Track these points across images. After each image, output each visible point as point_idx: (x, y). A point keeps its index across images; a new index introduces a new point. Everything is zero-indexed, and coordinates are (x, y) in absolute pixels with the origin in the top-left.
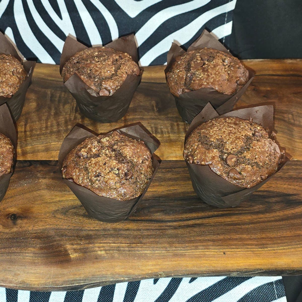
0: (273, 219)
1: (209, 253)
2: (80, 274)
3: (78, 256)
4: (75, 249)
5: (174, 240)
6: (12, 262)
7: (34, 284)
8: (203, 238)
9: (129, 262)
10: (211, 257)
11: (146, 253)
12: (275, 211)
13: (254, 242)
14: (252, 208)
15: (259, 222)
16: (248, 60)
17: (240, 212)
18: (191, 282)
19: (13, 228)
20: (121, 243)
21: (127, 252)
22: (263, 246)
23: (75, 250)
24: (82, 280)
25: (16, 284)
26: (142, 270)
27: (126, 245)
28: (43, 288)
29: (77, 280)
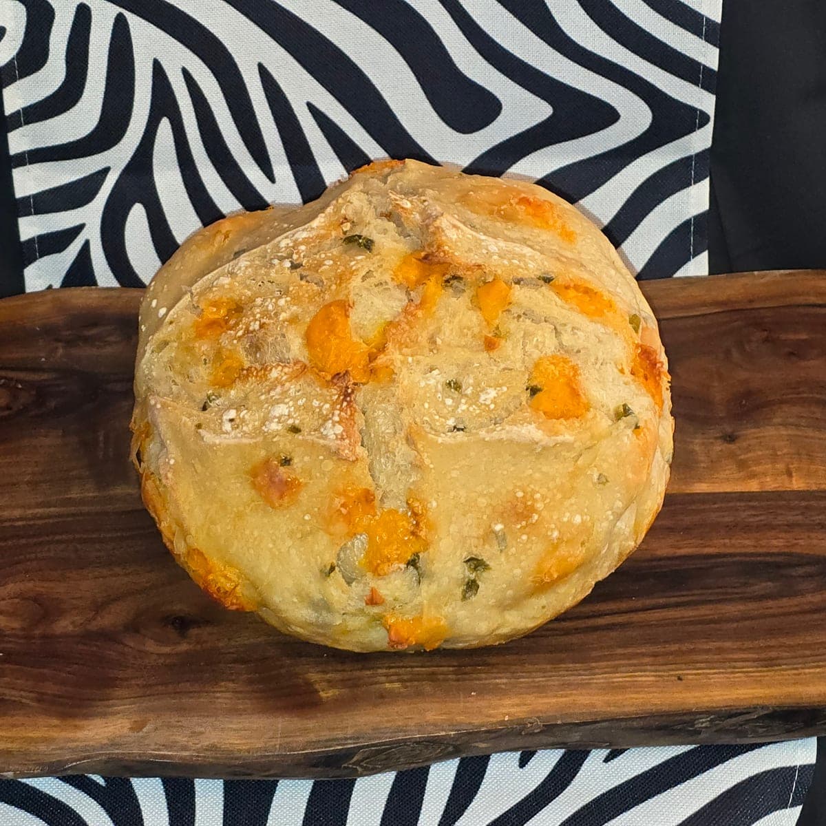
0: (796, 609)
1: (644, 679)
2: (343, 729)
3: (337, 693)
4: (329, 681)
5: (564, 656)
6: (182, 710)
7: (239, 751)
8: (630, 650)
9: (459, 702)
10: (648, 687)
11: (498, 684)
12: (802, 593)
13: (751, 656)
14: (749, 590)
15: (765, 616)
16: (756, 273)
17: (721, 597)
18: (609, 760)
19: (179, 643)
20: (437, 666)
21: (454, 683)
22: (769, 662)
23: (331, 684)
24: (350, 738)
25: (198, 751)
26: (490, 716)
27: (451, 669)
28: (262, 757)
29: (337, 739)
